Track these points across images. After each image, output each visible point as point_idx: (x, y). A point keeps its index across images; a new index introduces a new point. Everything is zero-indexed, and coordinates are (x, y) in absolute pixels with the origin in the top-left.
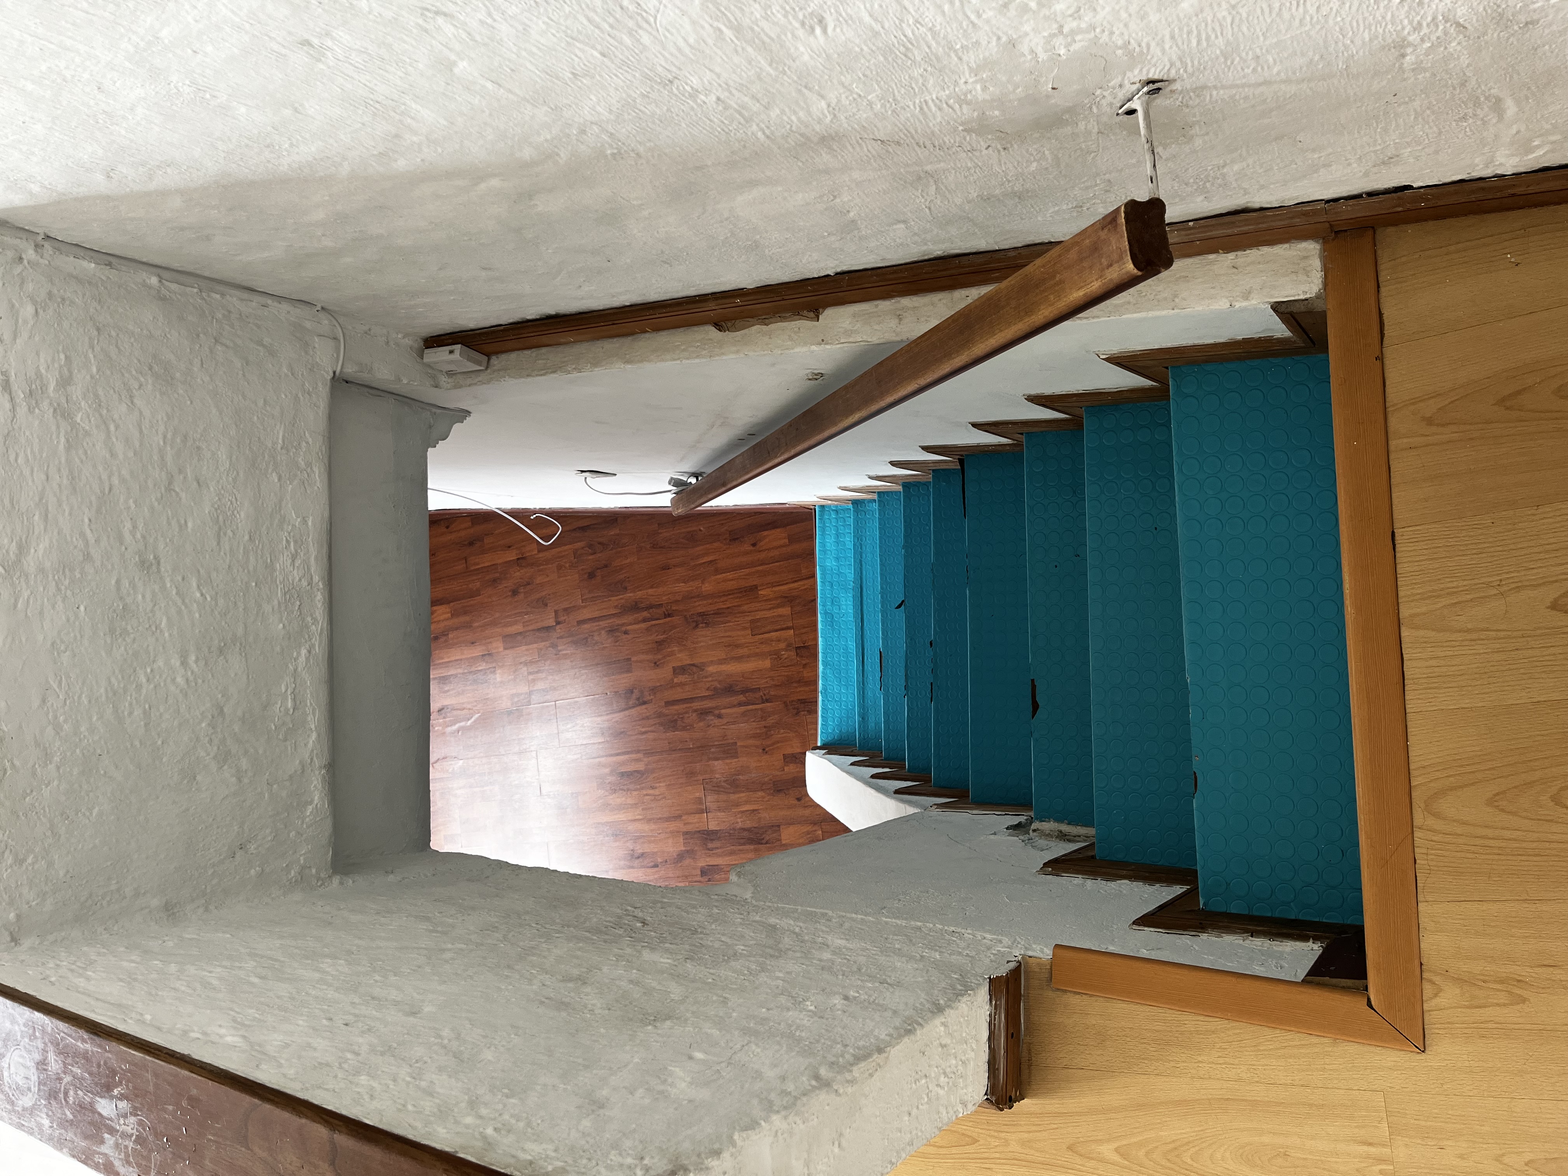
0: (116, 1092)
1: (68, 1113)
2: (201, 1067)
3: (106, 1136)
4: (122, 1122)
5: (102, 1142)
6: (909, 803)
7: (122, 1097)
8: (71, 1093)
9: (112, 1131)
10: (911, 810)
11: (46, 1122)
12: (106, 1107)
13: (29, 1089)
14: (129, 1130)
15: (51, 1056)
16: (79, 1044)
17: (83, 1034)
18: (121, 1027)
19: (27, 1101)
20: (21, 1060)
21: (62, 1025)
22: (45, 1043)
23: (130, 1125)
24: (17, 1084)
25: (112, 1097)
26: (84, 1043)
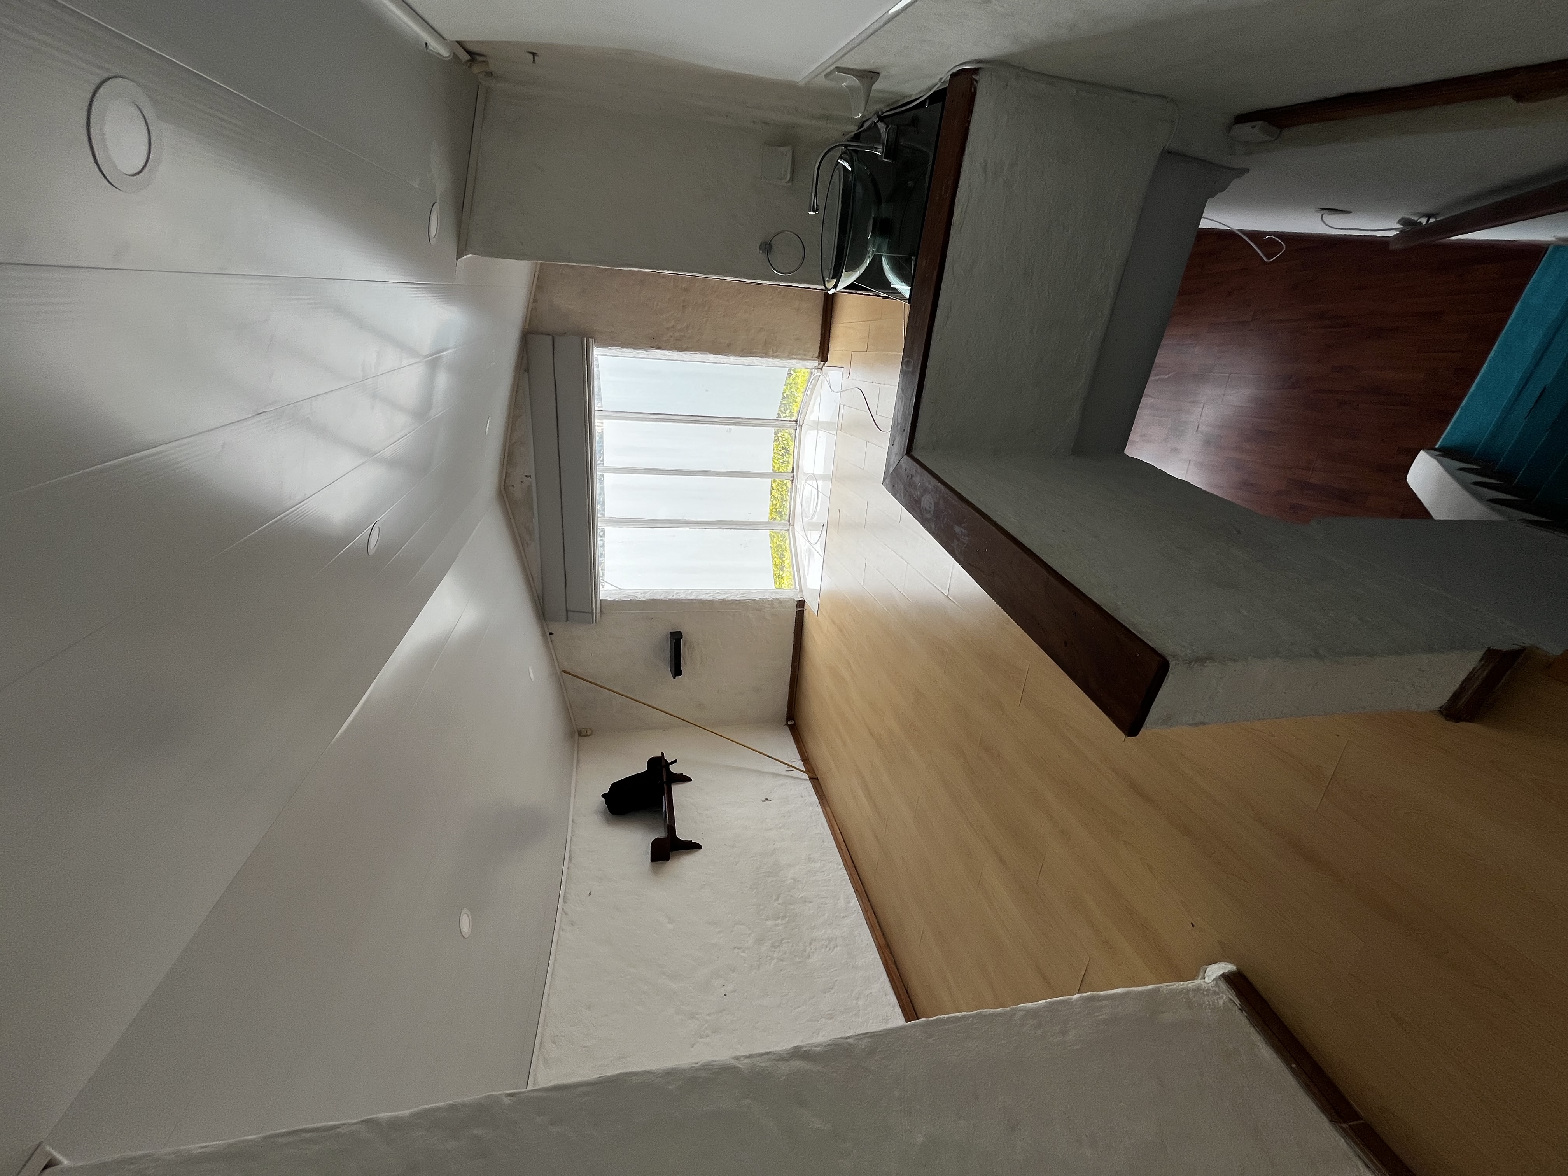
0: (963, 525)
1: (942, 526)
2: (1000, 528)
3: (955, 541)
4: (963, 537)
5: (953, 542)
6: (1498, 511)
7: (964, 528)
8: (946, 519)
9: (958, 540)
10: (1495, 517)
11: (933, 526)
12: (957, 529)
13: (930, 512)
14: (965, 541)
15: (941, 502)
16: (953, 501)
17: (955, 497)
18: (971, 500)
19: (928, 516)
20: (929, 500)
21: (948, 491)
22: (940, 496)
23: (965, 540)
24: (926, 508)
25: (961, 527)
26: (956, 502)
